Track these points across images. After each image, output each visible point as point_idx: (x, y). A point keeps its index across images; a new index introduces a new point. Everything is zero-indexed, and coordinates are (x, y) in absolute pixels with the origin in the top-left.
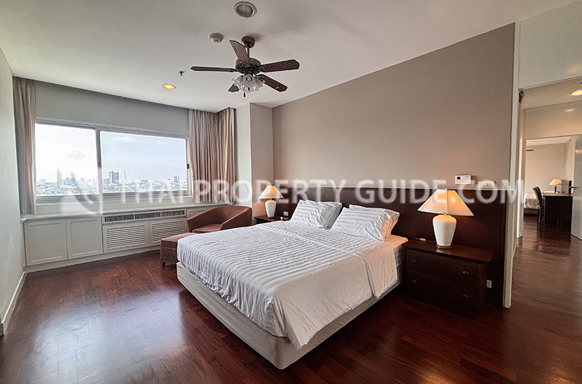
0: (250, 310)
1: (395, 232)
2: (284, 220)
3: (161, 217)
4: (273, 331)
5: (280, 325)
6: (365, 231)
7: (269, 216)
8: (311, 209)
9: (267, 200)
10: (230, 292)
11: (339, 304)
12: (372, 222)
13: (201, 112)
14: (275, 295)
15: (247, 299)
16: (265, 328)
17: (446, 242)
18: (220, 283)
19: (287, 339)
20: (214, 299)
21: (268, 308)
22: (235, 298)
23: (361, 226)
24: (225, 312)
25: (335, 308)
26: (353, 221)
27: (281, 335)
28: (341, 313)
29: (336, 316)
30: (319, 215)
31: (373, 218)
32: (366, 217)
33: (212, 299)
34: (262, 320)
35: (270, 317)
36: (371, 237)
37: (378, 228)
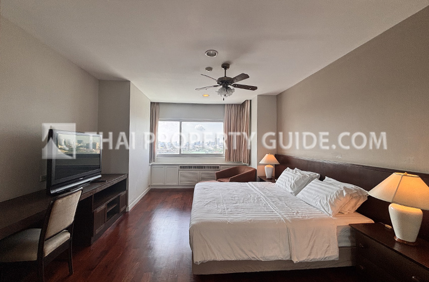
6: (319, 203)
7: (267, 177)
8: (289, 176)
9: (266, 164)
11: (246, 250)
12: (327, 196)
13: (232, 104)
23: (317, 198)
26: (313, 192)
29: (240, 258)
30: (293, 182)
31: (330, 192)
32: (324, 190)
36: (323, 210)
37: (330, 202)
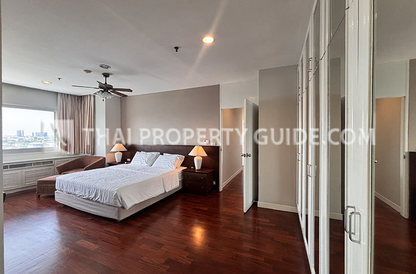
0: (106, 200)
1: (182, 165)
2: (127, 163)
3: (33, 166)
4: (117, 205)
5: (120, 202)
7: (117, 162)
8: (143, 156)
9: (116, 152)
10: (95, 195)
11: (148, 194)
12: (171, 161)
13: (68, 95)
14: (118, 190)
15: (105, 195)
16: (113, 205)
17: (198, 167)
18: (89, 193)
19: (123, 208)
20: (85, 203)
21: (115, 196)
22: (98, 197)
23: (166, 163)
24: (92, 206)
25: (145, 195)
26: (163, 161)
27: (120, 206)
28: (148, 198)
29: (146, 199)
30: (147, 159)
31: (172, 159)
32: (169, 159)
33: (84, 203)
34: (112, 203)
35: (115, 199)
36: (170, 168)
37: (173, 163)
